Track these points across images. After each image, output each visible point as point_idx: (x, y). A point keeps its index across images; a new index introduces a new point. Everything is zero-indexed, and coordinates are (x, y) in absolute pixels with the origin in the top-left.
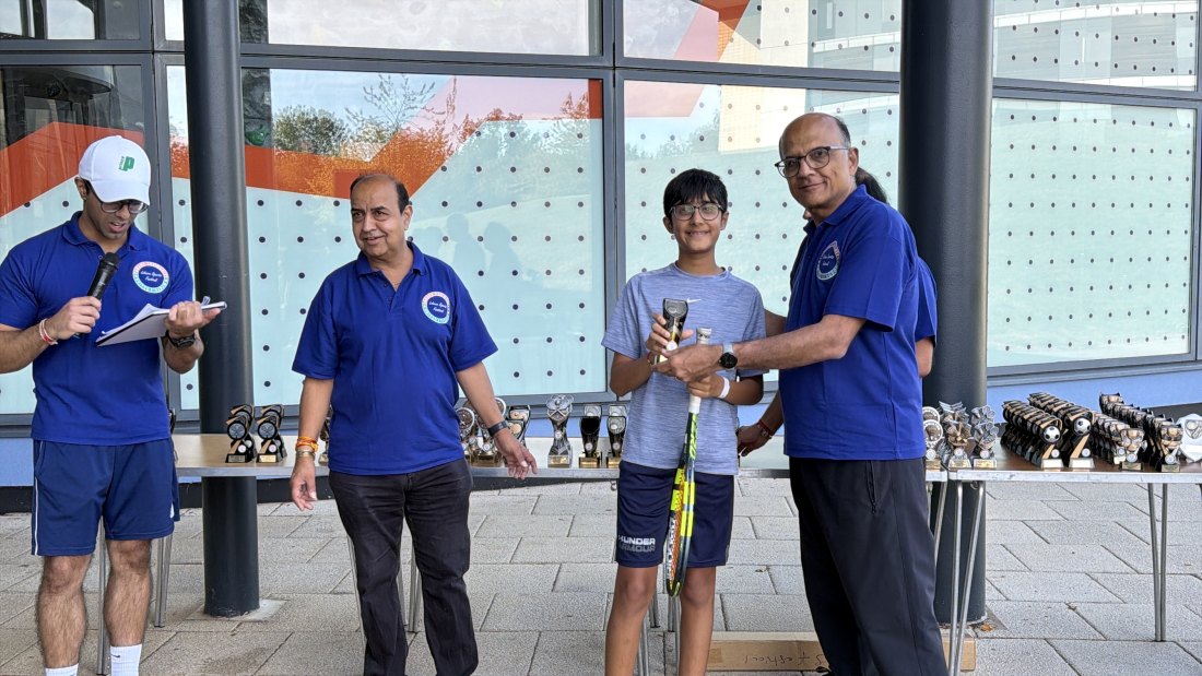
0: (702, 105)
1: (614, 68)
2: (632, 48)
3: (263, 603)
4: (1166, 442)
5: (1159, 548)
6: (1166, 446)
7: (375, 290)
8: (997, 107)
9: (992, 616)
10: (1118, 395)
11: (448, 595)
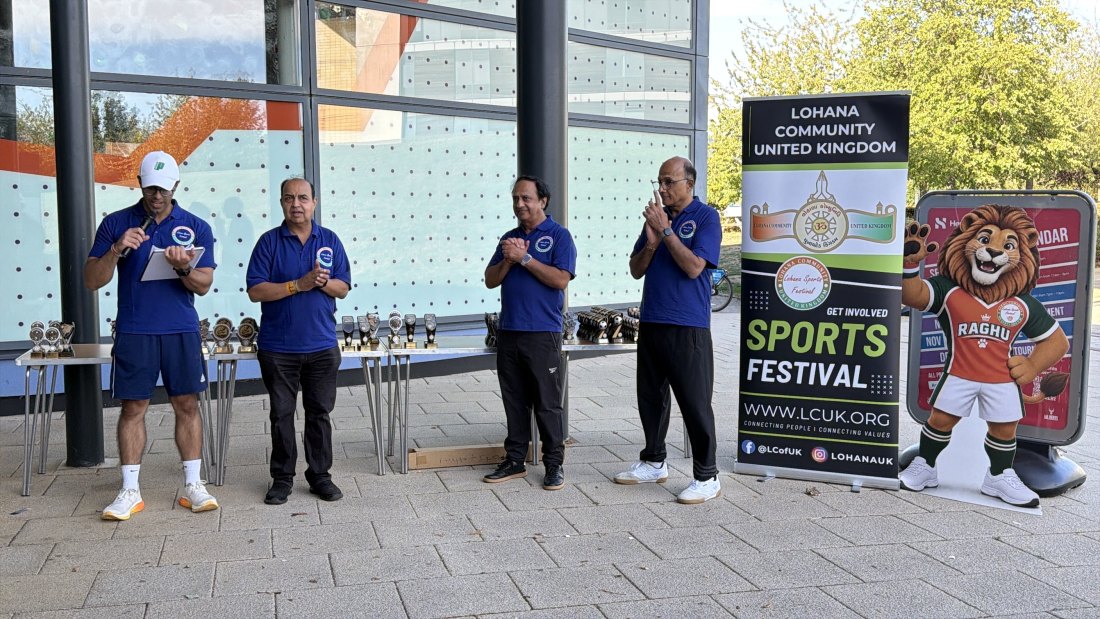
0: (372, 124)
1: (311, 95)
2: (323, 83)
3: (106, 460)
7: (292, 246)
8: (571, 133)
9: (571, 438)
11: (320, 423)
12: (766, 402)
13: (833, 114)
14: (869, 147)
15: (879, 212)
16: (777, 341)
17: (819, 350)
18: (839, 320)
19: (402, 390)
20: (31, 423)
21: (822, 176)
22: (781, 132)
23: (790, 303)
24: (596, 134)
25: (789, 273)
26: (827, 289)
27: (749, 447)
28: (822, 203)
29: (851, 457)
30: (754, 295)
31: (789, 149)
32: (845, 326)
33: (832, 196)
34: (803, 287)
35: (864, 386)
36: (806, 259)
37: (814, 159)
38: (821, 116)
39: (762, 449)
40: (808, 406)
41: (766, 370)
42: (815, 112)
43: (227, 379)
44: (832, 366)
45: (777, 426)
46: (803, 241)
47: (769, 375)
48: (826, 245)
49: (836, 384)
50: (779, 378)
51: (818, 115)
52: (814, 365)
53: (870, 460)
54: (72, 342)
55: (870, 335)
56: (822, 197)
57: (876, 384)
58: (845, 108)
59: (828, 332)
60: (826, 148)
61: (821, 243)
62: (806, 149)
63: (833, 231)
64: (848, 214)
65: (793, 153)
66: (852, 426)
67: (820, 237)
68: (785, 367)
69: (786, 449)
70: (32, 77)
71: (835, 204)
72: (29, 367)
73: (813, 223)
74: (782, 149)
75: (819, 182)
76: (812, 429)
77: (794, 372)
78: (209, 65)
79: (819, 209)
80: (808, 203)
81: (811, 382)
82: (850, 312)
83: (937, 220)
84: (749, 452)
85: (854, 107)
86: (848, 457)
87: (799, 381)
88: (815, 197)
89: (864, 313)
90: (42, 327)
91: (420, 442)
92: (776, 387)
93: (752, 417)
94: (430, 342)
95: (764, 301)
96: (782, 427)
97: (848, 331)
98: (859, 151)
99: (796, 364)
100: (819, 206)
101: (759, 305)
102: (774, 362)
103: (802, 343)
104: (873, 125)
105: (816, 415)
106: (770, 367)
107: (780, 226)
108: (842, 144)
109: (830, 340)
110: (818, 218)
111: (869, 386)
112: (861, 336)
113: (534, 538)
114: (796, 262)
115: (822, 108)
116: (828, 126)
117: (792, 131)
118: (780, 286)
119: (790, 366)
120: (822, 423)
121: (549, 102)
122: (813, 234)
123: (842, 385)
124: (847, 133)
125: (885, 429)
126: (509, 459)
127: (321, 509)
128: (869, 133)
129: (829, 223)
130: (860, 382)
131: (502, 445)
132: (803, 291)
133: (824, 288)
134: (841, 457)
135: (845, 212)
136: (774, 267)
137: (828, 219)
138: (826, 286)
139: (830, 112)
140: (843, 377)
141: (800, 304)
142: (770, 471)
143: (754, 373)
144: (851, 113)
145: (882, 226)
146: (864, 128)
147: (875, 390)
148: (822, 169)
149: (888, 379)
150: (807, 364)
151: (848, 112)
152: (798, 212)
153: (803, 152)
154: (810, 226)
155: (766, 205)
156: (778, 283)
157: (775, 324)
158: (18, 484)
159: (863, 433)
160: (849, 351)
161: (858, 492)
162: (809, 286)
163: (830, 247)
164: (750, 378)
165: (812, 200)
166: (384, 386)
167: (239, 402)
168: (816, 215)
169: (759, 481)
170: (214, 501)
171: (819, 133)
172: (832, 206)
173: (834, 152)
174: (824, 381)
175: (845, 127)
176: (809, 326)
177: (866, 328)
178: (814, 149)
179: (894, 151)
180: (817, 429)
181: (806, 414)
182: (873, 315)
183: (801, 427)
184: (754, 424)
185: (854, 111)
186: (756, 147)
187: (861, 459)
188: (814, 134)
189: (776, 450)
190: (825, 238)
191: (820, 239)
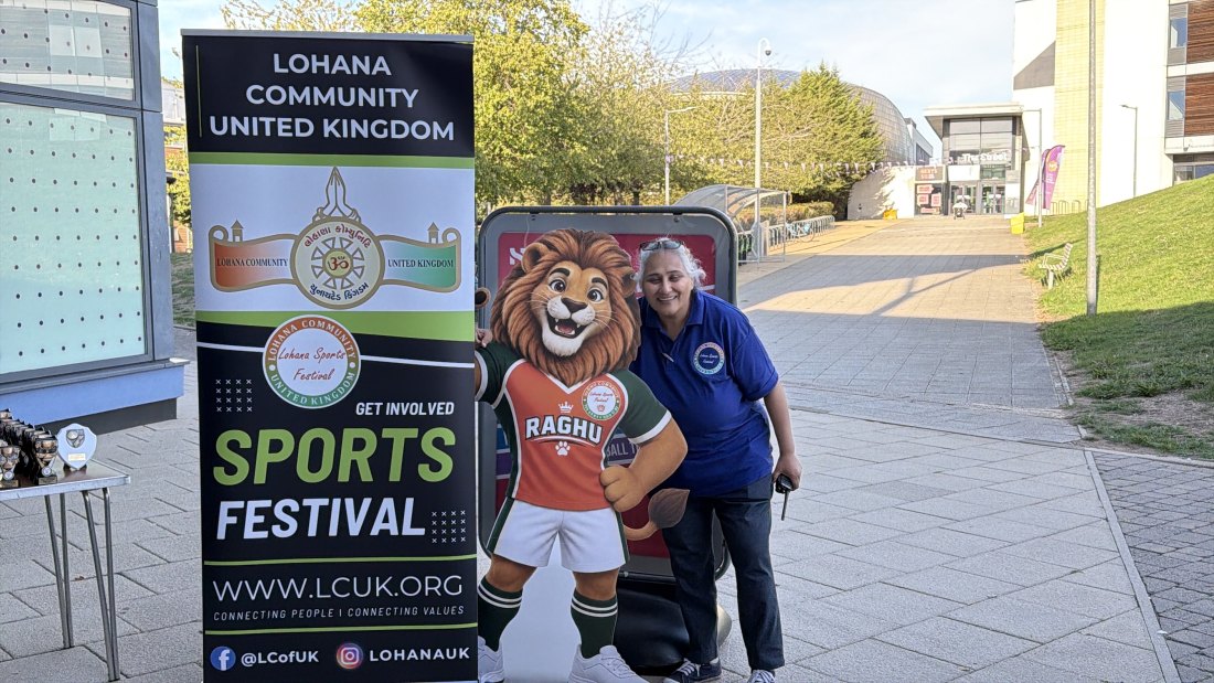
4: (42, 455)
5: (61, 556)
6: (42, 459)
10: (7, 411)
12: (252, 575)
13: (345, 68)
14: (410, 130)
15: (434, 241)
16: (270, 465)
17: (344, 476)
18: (377, 423)
21: (336, 177)
22: (256, 94)
23: (291, 398)
25: (288, 345)
26: (354, 371)
27: (224, 658)
28: (339, 224)
29: (403, 655)
30: (223, 386)
31: (274, 126)
33: (354, 210)
34: (312, 369)
35: (421, 532)
36: (316, 320)
37: (318, 146)
38: (327, 71)
39: (249, 660)
40: (328, 573)
41: (252, 519)
42: (315, 64)
44: (367, 502)
45: (275, 614)
46: (309, 290)
47: (257, 527)
48: (348, 295)
49: (375, 532)
50: (276, 530)
51: (321, 69)
52: (337, 502)
53: (432, 654)
55: (427, 447)
56: (337, 214)
57: (439, 527)
58: (367, 58)
59: (359, 444)
60: (339, 128)
62: (304, 128)
63: (359, 271)
64: (382, 242)
65: (281, 134)
66: (403, 601)
67: (338, 281)
68: (287, 510)
69: (291, 655)
71: (359, 224)
73: (324, 257)
74: (261, 125)
75: (332, 188)
76: (335, 613)
77: (302, 516)
79: (333, 233)
80: (315, 224)
81: (333, 531)
82: (393, 409)
83: (512, 251)
84: (224, 668)
85: (381, 59)
86: (397, 655)
87: (312, 532)
88: (327, 212)
89: (417, 409)
92: (272, 546)
93: (228, 605)
95: (244, 396)
96: (283, 616)
97: (392, 439)
98: (394, 136)
99: (306, 502)
100: (333, 230)
101: (234, 405)
102: (267, 503)
103: (315, 465)
104: (416, 92)
105: (342, 587)
106: (258, 511)
107: (267, 262)
109: (362, 458)
111: (428, 532)
112: (413, 450)
114: (299, 325)
115: (326, 57)
116: (340, 90)
117: (276, 95)
118: (272, 368)
119: (295, 507)
120: (353, 602)
122: (325, 276)
123: (384, 533)
124: (372, 102)
125: (457, 601)
128: (410, 105)
129: (352, 257)
130: (413, 525)
132: (313, 376)
133: (349, 369)
134: (386, 655)
135: (377, 240)
136: (259, 335)
137: (350, 250)
138: (353, 365)
139: (341, 64)
140: (386, 520)
141: (309, 398)
143: (228, 526)
144: (377, 69)
145: (440, 264)
146: (400, 96)
147: (439, 536)
148: (335, 164)
149: (458, 518)
150: (325, 502)
151: (372, 68)
152: (297, 239)
153: (299, 134)
154: (319, 263)
155: (237, 228)
156: (269, 364)
157: (266, 436)
159: (421, 611)
160: (395, 475)
162: (324, 367)
163: (355, 299)
164: (221, 535)
165: (321, 217)
168: (330, 243)
172: (356, 229)
173: (354, 135)
174: (355, 529)
175: (369, 94)
176: (327, 436)
177: (421, 434)
178: (319, 128)
179: (451, 138)
180: (345, 613)
181: (326, 589)
182: (431, 413)
183: (317, 612)
184: (232, 616)
185: (382, 67)
186: (213, 119)
187: (419, 655)
188: (316, 103)
189: (273, 658)
190: (346, 283)
191: (339, 286)
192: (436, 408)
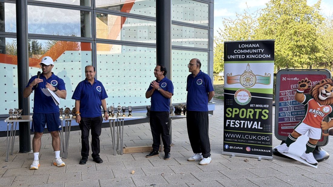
0: (113, 49)
1: (94, 40)
2: (98, 37)
7: (88, 86)
8: (172, 51)
9: (173, 144)
11: (96, 139)
12: (232, 133)
13: (251, 46)
14: (262, 56)
15: (266, 76)
16: (235, 115)
17: (248, 117)
18: (254, 108)
19: (121, 129)
20: (9, 139)
21: (248, 65)
22: (236, 51)
23: (239, 103)
24: (180, 52)
25: (239, 94)
27: (227, 147)
28: (248, 73)
29: (258, 150)
30: (228, 100)
31: (238, 57)
32: (256, 110)
33: (251, 70)
34: (243, 98)
35: (262, 128)
36: (244, 89)
37: (246, 60)
38: (248, 47)
39: (231, 147)
40: (245, 134)
42: (246, 46)
43: (68, 125)
44: (252, 122)
45: (235, 140)
46: (243, 84)
47: (233, 125)
48: (249, 85)
49: (253, 127)
50: (236, 126)
51: (247, 47)
52: (246, 122)
53: (264, 151)
54: (22, 115)
55: (263, 113)
56: (248, 71)
57: (265, 128)
58: (255, 44)
59: (251, 112)
60: (249, 56)
61: (248, 85)
62: (243, 57)
63: (252, 81)
66: (258, 140)
67: (248, 83)
69: (238, 147)
70: (10, 35)
71: (252, 73)
72: (8, 123)
73: (246, 79)
74: (236, 57)
75: (247, 67)
76: (246, 141)
77: (240, 124)
78: (64, 31)
79: (247, 75)
81: (246, 127)
82: (257, 106)
83: (283, 78)
85: (258, 44)
86: (257, 150)
87: (242, 127)
88: (246, 71)
89: (261, 106)
90: (13, 110)
91: (126, 145)
92: (235, 128)
93: (227, 137)
94: (130, 115)
95: (231, 102)
96: (237, 141)
98: (259, 57)
99: (241, 121)
101: (229, 104)
103: (242, 115)
104: (264, 50)
105: (247, 137)
106: (233, 122)
107: (236, 80)
108: (254, 55)
109: (251, 114)
110: (247, 77)
112: (261, 114)
113: (162, 175)
114: (241, 90)
115: (248, 45)
116: (250, 50)
117: (239, 51)
118: (236, 98)
119: (239, 122)
120: (249, 140)
121: (166, 43)
122: (245, 82)
123: (255, 128)
124: (256, 52)
125: (268, 141)
126: (154, 150)
127: (96, 166)
129: (250, 79)
130: (260, 127)
131: (152, 146)
132: (243, 99)
133: (249, 98)
134: (255, 150)
135: (255, 76)
136: (234, 92)
137: (250, 77)
138: (250, 98)
139: (250, 46)
140: (255, 126)
141: (242, 103)
142: (233, 154)
143: (228, 124)
144: (257, 46)
145: (267, 80)
146: (261, 51)
148: (248, 63)
149: (269, 126)
150: (244, 122)
151: (256, 46)
152: (241, 76)
153: (242, 58)
154: (245, 80)
155: (231, 73)
156: (235, 97)
157: (234, 109)
158: (5, 158)
159: (261, 143)
160: (257, 118)
161: (260, 161)
162: (245, 98)
163: (251, 86)
165: (245, 72)
166: (116, 127)
167: (72, 133)
169: (230, 157)
170: (64, 164)
171: (247, 52)
173: (252, 58)
174: (249, 127)
175: (255, 50)
176: (245, 110)
177: (262, 110)
178: (246, 56)
179: (270, 57)
180: (247, 141)
181: (244, 137)
182: (264, 107)
183: (243, 141)
184: (228, 140)
185: (258, 45)
186: (228, 56)
187: (261, 150)
188: (246, 52)
189: (235, 148)
190: (249, 83)
191: (248, 84)
192: (265, 106)
